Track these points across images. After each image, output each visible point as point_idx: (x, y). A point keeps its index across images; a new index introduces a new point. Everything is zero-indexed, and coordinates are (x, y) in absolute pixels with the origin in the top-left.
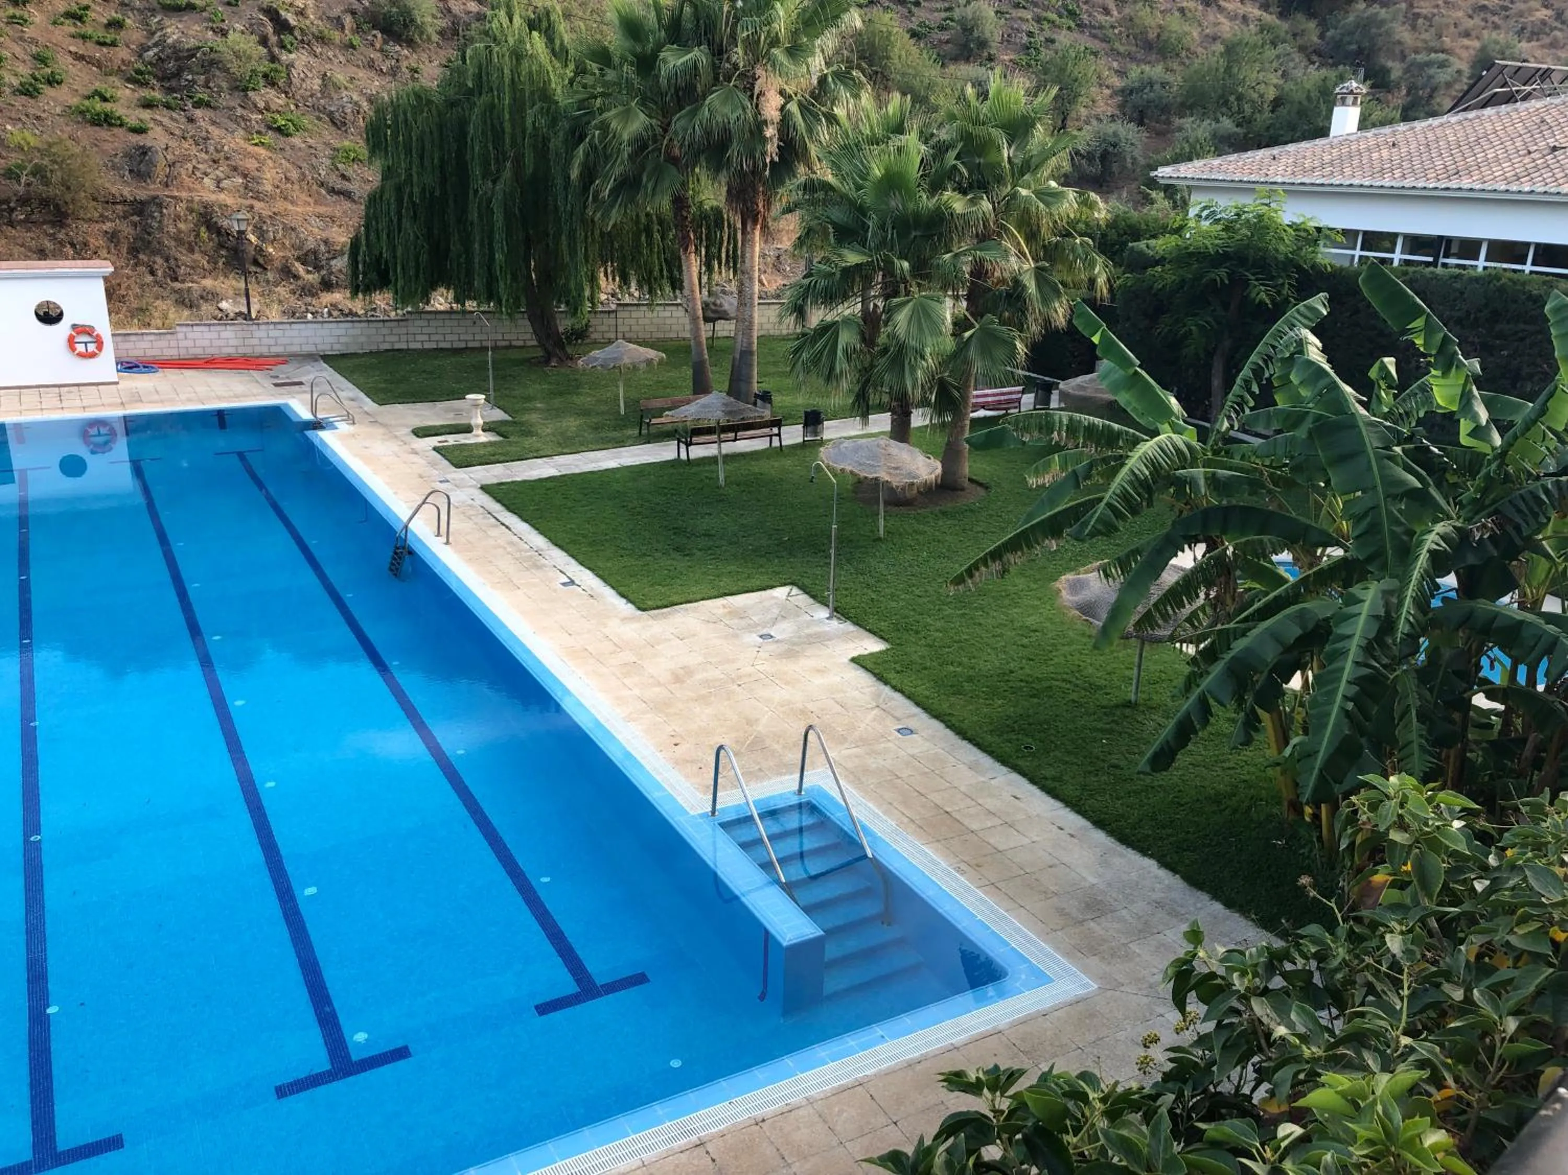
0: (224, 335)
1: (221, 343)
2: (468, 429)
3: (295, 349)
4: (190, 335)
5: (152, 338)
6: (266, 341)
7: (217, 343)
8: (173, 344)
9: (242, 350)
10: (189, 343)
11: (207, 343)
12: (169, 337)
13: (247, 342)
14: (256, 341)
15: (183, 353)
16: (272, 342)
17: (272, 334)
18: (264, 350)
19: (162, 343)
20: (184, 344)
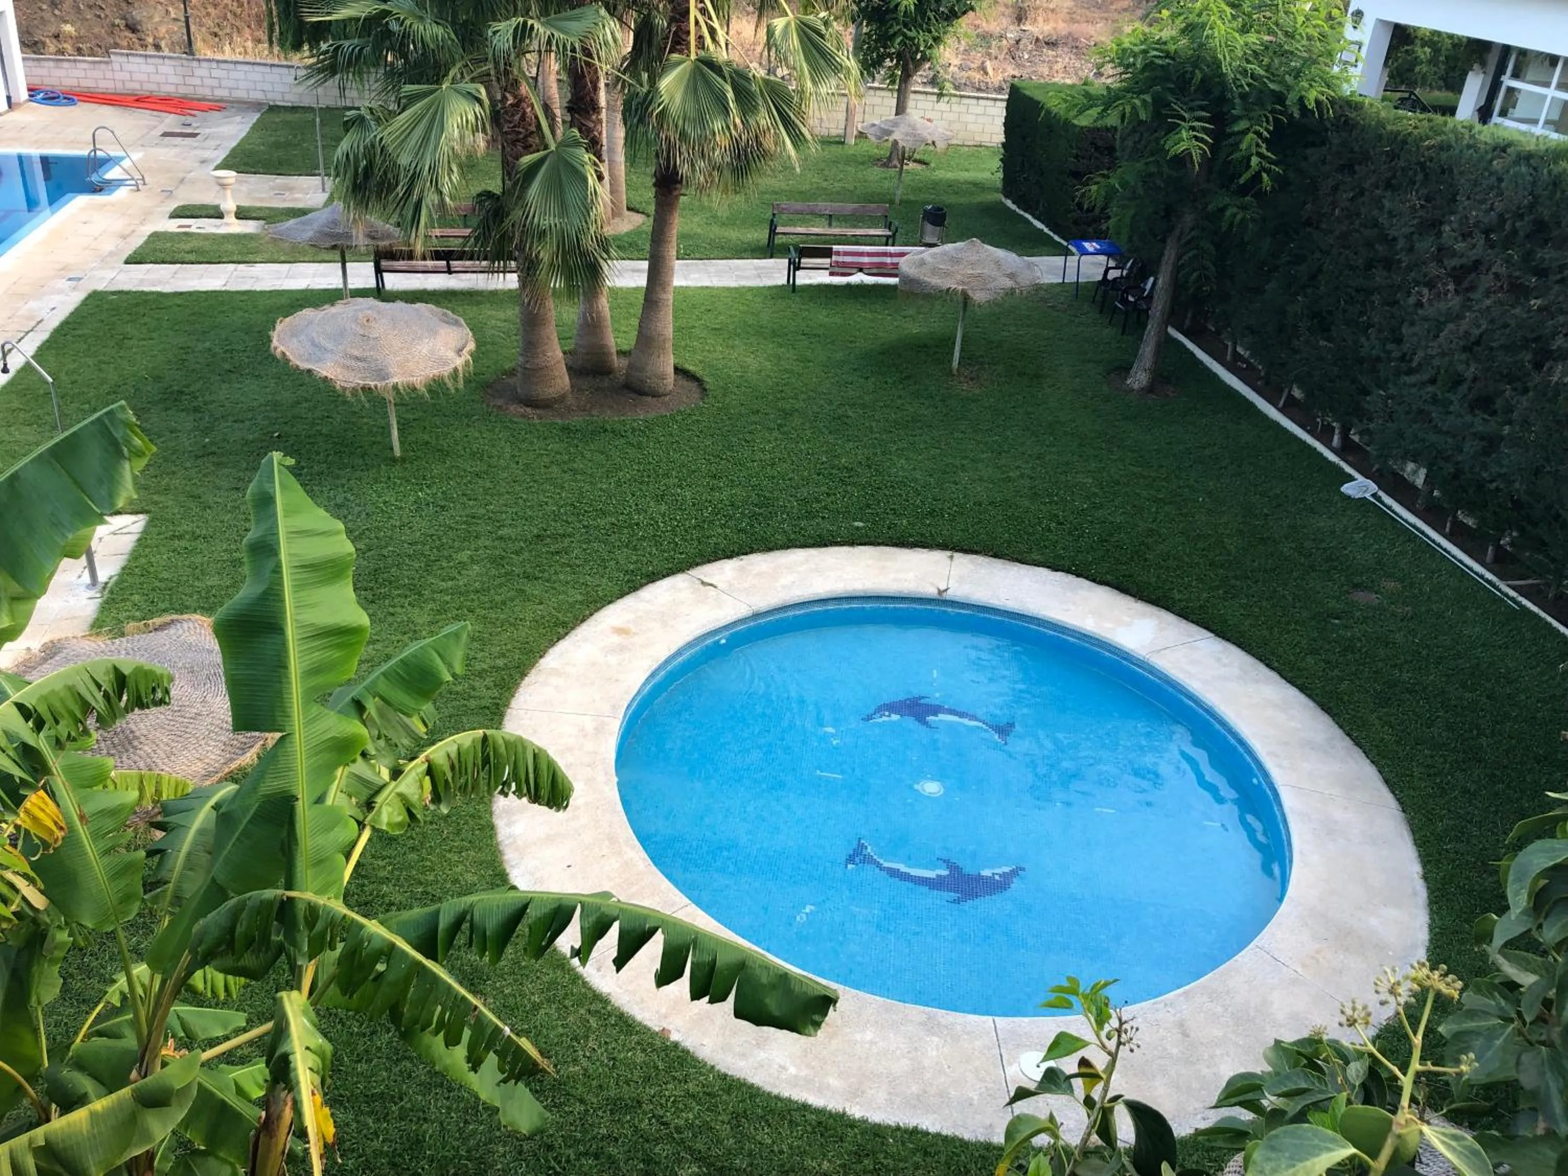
0: (162, 69)
1: (158, 78)
2: (217, 214)
3: (240, 94)
4: (126, 67)
5: (85, 66)
6: (208, 82)
7: (154, 78)
8: (109, 75)
9: (183, 90)
10: (126, 76)
11: (144, 77)
12: (103, 66)
13: (189, 81)
14: (198, 82)
15: (120, 88)
16: (215, 83)
17: (215, 73)
18: (207, 92)
19: (97, 73)
20: (120, 76)
